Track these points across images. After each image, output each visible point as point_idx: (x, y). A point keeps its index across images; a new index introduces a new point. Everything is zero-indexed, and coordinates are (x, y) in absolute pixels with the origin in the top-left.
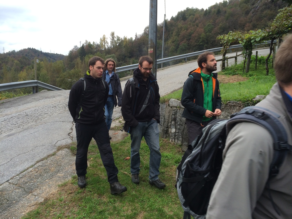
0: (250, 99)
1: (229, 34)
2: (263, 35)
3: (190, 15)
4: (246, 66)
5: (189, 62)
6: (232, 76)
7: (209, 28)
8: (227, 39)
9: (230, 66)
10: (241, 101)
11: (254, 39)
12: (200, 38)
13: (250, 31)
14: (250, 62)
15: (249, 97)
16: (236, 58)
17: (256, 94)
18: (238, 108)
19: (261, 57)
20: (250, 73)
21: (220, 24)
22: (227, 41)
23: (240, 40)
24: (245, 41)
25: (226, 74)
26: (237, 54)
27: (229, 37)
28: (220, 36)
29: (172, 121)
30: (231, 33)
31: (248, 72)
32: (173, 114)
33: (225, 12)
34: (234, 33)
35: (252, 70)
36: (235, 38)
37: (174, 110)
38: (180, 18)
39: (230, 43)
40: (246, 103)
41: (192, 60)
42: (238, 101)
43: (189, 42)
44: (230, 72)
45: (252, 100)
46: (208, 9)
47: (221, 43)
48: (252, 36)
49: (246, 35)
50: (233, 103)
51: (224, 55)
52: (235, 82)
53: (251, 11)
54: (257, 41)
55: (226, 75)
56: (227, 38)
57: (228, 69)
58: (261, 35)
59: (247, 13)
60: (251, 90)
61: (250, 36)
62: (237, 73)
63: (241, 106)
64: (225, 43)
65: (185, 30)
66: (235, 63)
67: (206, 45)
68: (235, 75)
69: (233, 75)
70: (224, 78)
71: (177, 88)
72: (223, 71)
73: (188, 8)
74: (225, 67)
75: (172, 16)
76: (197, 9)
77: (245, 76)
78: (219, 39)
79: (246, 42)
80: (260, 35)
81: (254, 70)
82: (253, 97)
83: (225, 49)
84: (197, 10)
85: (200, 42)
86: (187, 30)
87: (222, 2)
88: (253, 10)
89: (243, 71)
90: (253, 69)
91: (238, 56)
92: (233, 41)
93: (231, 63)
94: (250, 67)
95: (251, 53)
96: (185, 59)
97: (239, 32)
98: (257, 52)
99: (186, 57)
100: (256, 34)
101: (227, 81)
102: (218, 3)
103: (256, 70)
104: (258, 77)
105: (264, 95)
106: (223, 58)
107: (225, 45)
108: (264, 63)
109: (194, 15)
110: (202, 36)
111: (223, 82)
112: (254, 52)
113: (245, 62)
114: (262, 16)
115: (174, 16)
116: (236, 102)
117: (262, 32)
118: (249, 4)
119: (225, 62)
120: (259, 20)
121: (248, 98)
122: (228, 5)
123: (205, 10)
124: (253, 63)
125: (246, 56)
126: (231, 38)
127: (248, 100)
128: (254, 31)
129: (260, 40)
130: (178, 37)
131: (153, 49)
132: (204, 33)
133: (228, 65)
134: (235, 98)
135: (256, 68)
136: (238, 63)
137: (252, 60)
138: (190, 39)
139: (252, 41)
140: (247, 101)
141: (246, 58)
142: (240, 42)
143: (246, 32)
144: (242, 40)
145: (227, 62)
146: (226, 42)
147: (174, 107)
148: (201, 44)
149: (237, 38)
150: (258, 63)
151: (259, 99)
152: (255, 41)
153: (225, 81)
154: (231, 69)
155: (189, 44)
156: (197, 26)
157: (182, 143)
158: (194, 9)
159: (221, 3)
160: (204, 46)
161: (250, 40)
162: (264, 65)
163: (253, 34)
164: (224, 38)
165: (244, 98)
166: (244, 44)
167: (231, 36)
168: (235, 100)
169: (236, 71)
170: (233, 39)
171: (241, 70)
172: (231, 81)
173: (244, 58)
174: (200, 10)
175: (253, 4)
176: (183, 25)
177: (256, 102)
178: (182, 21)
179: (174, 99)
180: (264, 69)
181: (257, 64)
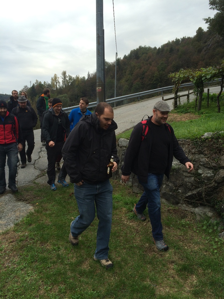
0: (199, 137)
1: (180, 72)
2: (214, 72)
3: (143, 54)
4: (198, 103)
5: (142, 101)
6: (184, 114)
7: (162, 66)
8: (179, 77)
9: (182, 104)
10: (190, 139)
11: (205, 76)
12: (154, 77)
13: (201, 68)
14: (202, 99)
15: (198, 135)
16: (188, 96)
17: (205, 132)
18: (187, 146)
19: (213, 94)
20: (202, 110)
21: (174, 63)
22: (179, 78)
23: (191, 78)
24: (196, 78)
25: (178, 112)
26: (189, 92)
27: (180, 75)
28: (171, 74)
29: (122, 161)
30: (182, 70)
31: (200, 109)
32: (122, 154)
33: (178, 50)
34: (185, 71)
35: (204, 108)
36: (186, 76)
37: (123, 150)
38: (133, 57)
39: (181, 81)
40: (195, 140)
41: (145, 99)
42: (187, 139)
43: (143, 81)
44: (182, 110)
45: (200, 137)
46: (160, 47)
47: (172, 81)
48: (203, 74)
49: (196, 72)
50: (182, 141)
51: (176, 93)
52: (187, 120)
53: (203, 49)
54: (208, 78)
55: (178, 114)
56: (178, 75)
57: (180, 107)
58: (212, 72)
59: (200, 51)
60: (200, 128)
61: (201, 74)
62: (189, 111)
63: (190, 144)
64: (176, 81)
65: (138, 69)
66: (188, 101)
67: (160, 83)
68: (187, 113)
69: (186, 113)
70: (176, 116)
71: (128, 128)
72: (176, 110)
73: (141, 46)
74: (177, 105)
75: (125, 55)
76: (150, 47)
77: (197, 114)
78: (171, 77)
79: (197, 80)
80: (210, 72)
81: (206, 108)
82: (201, 135)
83: (177, 87)
84: (149, 49)
85: (154, 81)
86: (140, 68)
87: (175, 41)
88: (205, 48)
89: (195, 109)
90: (206, 106)
91: (191, 93)
92: (184, 79)
93: (183, 101)
94: (202, 105)
95: (203, 91)
96: (138, 97)
97: (189, 70)
98: (208, 90)
99: (139, 96)
100: (207, 71)
101: (179, 119)
102: (171, 41)
103: (208, 108)
104: (210, 114)
105: (213, 132)
106: (175, 96)
107: (177, 84)
108: (216, 100)
109: (147, 54)
110: (155, 74)
111: (175, 121)
112: (206, 90)
113: (197, 100)
114: (214, 54)
115: (127, 55)
116: (185, 141)
117: (213, 70)
118: (201, 42)
119: (177, 100)
120: (211, 58)
121: (196, 136)
122: (181, 43)
123: (158, 48)
124: (205, 100)
125: (198, 94)
126: (182, 76)
127: (197, 138)
128: (204, 68)
129: (211, 77)
130: (131, 76)
131: (101, 87)
132: (157, 72)
133: (180, 103)
134: (184, 136)
135: (208, 105)
136: (190, 101)
137: (204, 98)
138: (143, 78)
139: (203, 79)
140: (195, 139)
141: (197, 95)
142: (191, 80)
143: (197, 70)
144: (193, 78)
145: (180, 100)
146: (177, 79)
147: (124, 147)
148: (155, 82)
149: (188, 76)
150: (209, 100)
151: (208, 137)
152: (206, 78)
153: (177, 119)
154: (183, 107)
155: (142, 82)
156: (151, 65)
157: (132, 184)
158: (147, 48)
159: (173, 41)
160: (158, 85)
161: (200, 77)
162: (216, 103)
163: (204, 71)
164: (175, 76)
165: (193, 136)
166: (195, 81)
167: (182, 73)
168: (184, 138)
169: (188, 109)
170: (184, 76)
171: (193, 108)
172: (183, 119)
173: (196, 96)
174: (153, 48)
175: (205, 42)
176: (136, 63)
177: (204, 140)
178: (135, 59)
179: (123, 139)
180: (216, 106)
181: (209, 102)
